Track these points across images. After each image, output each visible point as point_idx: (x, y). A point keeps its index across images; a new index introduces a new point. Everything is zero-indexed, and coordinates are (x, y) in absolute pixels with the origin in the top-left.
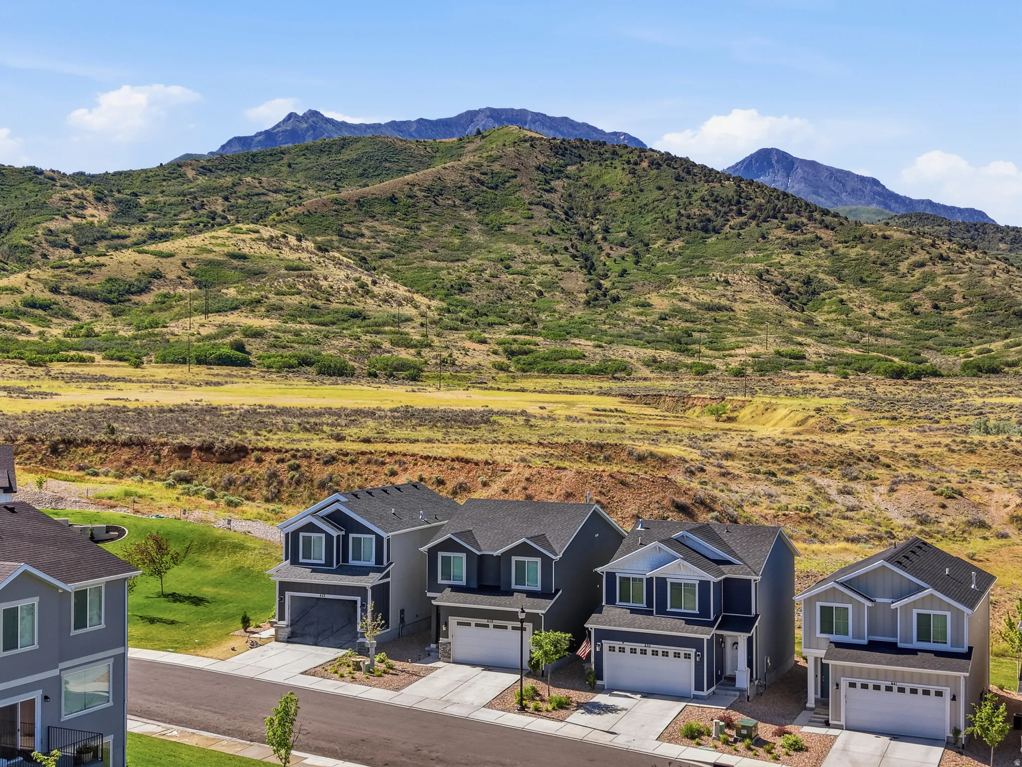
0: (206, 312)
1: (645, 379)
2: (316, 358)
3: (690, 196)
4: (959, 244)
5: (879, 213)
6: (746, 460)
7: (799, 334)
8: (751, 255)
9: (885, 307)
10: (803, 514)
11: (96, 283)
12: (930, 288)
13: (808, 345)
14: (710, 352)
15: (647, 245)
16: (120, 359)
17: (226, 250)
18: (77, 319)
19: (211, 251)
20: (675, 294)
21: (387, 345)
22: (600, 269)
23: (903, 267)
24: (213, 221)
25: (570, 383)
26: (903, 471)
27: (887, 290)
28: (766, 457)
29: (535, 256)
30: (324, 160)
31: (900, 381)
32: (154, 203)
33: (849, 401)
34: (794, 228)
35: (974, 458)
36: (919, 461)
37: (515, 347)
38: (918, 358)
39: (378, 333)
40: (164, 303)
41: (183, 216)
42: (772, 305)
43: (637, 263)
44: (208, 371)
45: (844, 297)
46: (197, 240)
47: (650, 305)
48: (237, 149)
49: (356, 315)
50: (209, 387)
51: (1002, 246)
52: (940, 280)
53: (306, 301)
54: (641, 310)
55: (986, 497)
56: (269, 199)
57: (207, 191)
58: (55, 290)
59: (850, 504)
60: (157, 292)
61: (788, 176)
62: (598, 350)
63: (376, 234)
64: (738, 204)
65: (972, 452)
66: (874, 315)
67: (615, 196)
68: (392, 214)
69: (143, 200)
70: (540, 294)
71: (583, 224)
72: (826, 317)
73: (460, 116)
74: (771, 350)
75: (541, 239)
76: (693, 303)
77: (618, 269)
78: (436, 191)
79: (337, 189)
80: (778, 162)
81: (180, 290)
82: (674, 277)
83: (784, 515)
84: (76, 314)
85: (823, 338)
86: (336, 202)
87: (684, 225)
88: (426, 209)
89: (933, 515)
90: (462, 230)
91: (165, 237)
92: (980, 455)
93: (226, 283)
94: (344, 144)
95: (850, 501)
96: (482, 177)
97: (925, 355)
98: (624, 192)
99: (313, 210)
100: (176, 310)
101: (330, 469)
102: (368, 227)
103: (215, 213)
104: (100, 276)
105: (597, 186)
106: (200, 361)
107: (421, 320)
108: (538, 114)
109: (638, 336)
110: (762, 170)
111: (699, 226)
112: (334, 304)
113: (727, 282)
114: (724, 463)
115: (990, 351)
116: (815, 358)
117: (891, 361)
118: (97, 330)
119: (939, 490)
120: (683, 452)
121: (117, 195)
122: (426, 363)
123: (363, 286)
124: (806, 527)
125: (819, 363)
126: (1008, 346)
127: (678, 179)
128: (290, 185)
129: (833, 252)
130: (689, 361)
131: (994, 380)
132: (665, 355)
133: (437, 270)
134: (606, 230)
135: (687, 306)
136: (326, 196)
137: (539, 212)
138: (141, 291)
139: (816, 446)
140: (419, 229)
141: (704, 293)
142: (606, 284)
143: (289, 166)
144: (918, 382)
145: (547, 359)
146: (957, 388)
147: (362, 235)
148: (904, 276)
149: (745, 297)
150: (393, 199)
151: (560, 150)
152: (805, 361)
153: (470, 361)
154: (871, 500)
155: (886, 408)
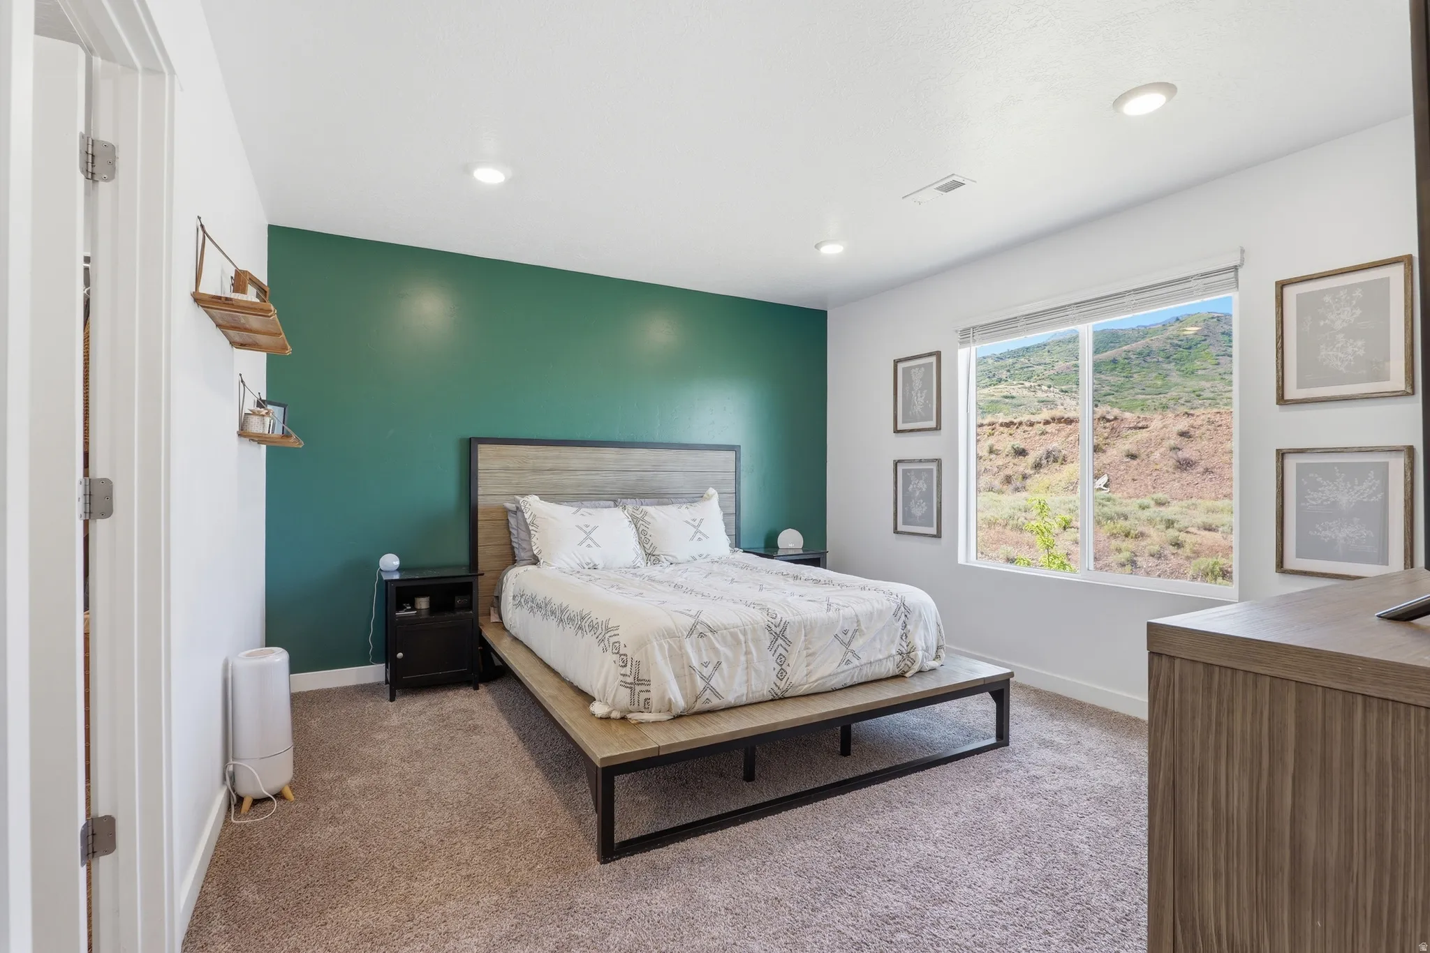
17: (1002, 394)
19: (993, 395)
56: (1034, 369)
63: (1102, 382)
68: (1114, 369)
78: (1145, 354)
86: (1075, 365)
88: (1138, 365)
90: (1164, 376)
96: (1180, 343)
99: (1060, 371)
103: (1001, 379)
128: (1048, 361)
136: (1069, 364)
140: (1132, 377)
143: (1049, 352)
150: (1114, 361)
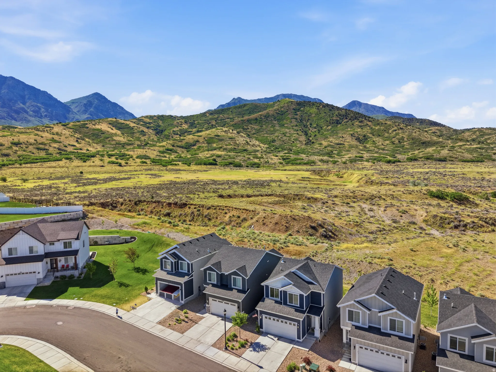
0: (208, 151)
1: (319, 165)
2: (233, 162)
3: (333, 115)
4: (406, 124)
5: (383, 116)
6: (341, 198)
7: (362, 150)
8: (349, 129)
9: (385, 142)
10: (355, 224)
11: (183, 144)
12: (398, 137)
13: (364, 154)
14: (337, 157)
15: (322, 128)
16: (186, 164)
17: (214, 134)
18: (178, 153)
19: (211, 135)
20: (329, 141)
21: (252, 158)
22: (309, 135)
23: (390, 131)
24: (213, 127)
25: (299, 167)
26: (389, 201)
27: (386, 138)
28: (347, 197)
29: (292, 132)
30: (240, 110)
31: (389, 164)
32: (199, 123)
33: (374, 172)
34: (361, 122)
35: (411, 196)
36: (394, 197)
37: (285, 157)
38: (394, 156)
39: (250, 155)
40: (199, 148)
41: (206, 126)
42: (355, 143)
43: (319, 133)
44: (206, 167)
45: (374, 140)
46: (207, 132)
47: (322, 144)
48: (221, 108)
49: (245, 150)
50: (204, 172)
51: (418, 124)
52: (400, 134)
53: (233, 147)
54: (320, 145)
55: (415, 212)
56: (226, 120)
57: (211, 119)
58: (173, 146)
59: (371, 215)
60: (198, 146)
61: (360, 108)
62: (307, 157)
63: (252, 128)
64: (346, 116)
65: (410, 194)
66: (382, 144)
67: (313, 115)
68: (256, 123)
69: (196, 122)
70: (293, 142)
71: (305, 123)
72: (369, 145)
73: (275, 96)
74: (354, 156)
75: (294, 127)
76: (333, 143)
77: (313, 134)
78: (267, 116)
79: (243, 117)
80: (357, 104)
81: (203, 145)
82: (329, 136)
83: (349, 224)
84: (178, 152)
85: (368, 151)
86: (242, 120)
87: (331, 122)
88: (265, 121)
89: (398, 219)
90: (274, 126)
91: (201, 131)
92: (413, 195)
93: (214, 143)
94: (245, 105)
95: (372, 214)
96: (279, 112)
97: (396, 155)
98: (316, 114)
99: (236, 123)
100: (201, 150)
101: (208, 211)
102: (250, 127)
103: (213, 125)
104: (184, 142)
105: (309, 113)
106: (205, 164)
107: (261, 151)
108: (295, 95)
109: (318, 152)
110: (353, 106)
111: (335, 122)
112: (240, 148)
113: (343, 137)
114: (334, 199)
115: (414, 154)
116: (366, 158)
117: (387, 158)
118: (182, 156)
119: (400, 211)
120: (322, 196)
121: (190, 121)
122: (261, 163)
123: (247, 142)
124: (356, 228)
125: (367, 159)
126: (419, 152)
127: (330, 110)
128: (231, 117)
129: (371, 128)
130: (331, 160)
131: (416, 163)
132: (325, 158)
133: (267, 137)
134: (311, 124)
135: (332, 144)
136: (240, 119)
137: (294, 120)
138: (194, 145)
139: (363, 193)
140: (263, 126)
141: (337, 140)
142: (311, 139)
143: (231, 112)
144: (394, 164)
145: (293, 161)
146: (405, 166)
147: (249, 129)
148: (391, 134)
149: (348, 141)
150: (256, 119)
151: (299, 104)
152: (363, 158)
153: (273, 162)
154: (378, 213)
155: (385, 174)
